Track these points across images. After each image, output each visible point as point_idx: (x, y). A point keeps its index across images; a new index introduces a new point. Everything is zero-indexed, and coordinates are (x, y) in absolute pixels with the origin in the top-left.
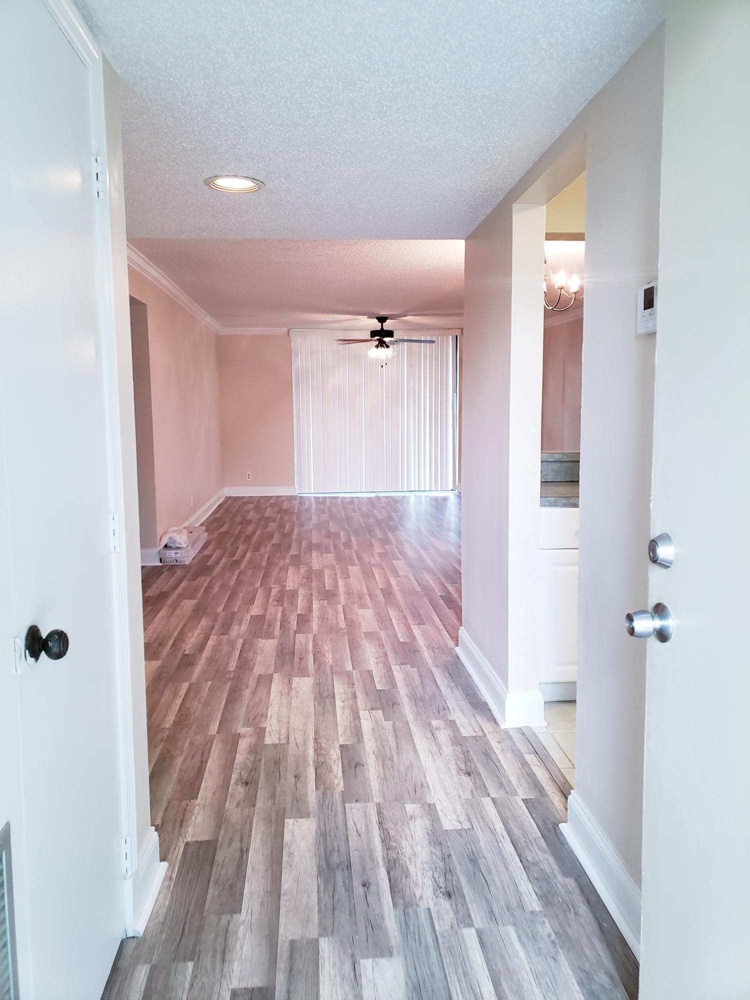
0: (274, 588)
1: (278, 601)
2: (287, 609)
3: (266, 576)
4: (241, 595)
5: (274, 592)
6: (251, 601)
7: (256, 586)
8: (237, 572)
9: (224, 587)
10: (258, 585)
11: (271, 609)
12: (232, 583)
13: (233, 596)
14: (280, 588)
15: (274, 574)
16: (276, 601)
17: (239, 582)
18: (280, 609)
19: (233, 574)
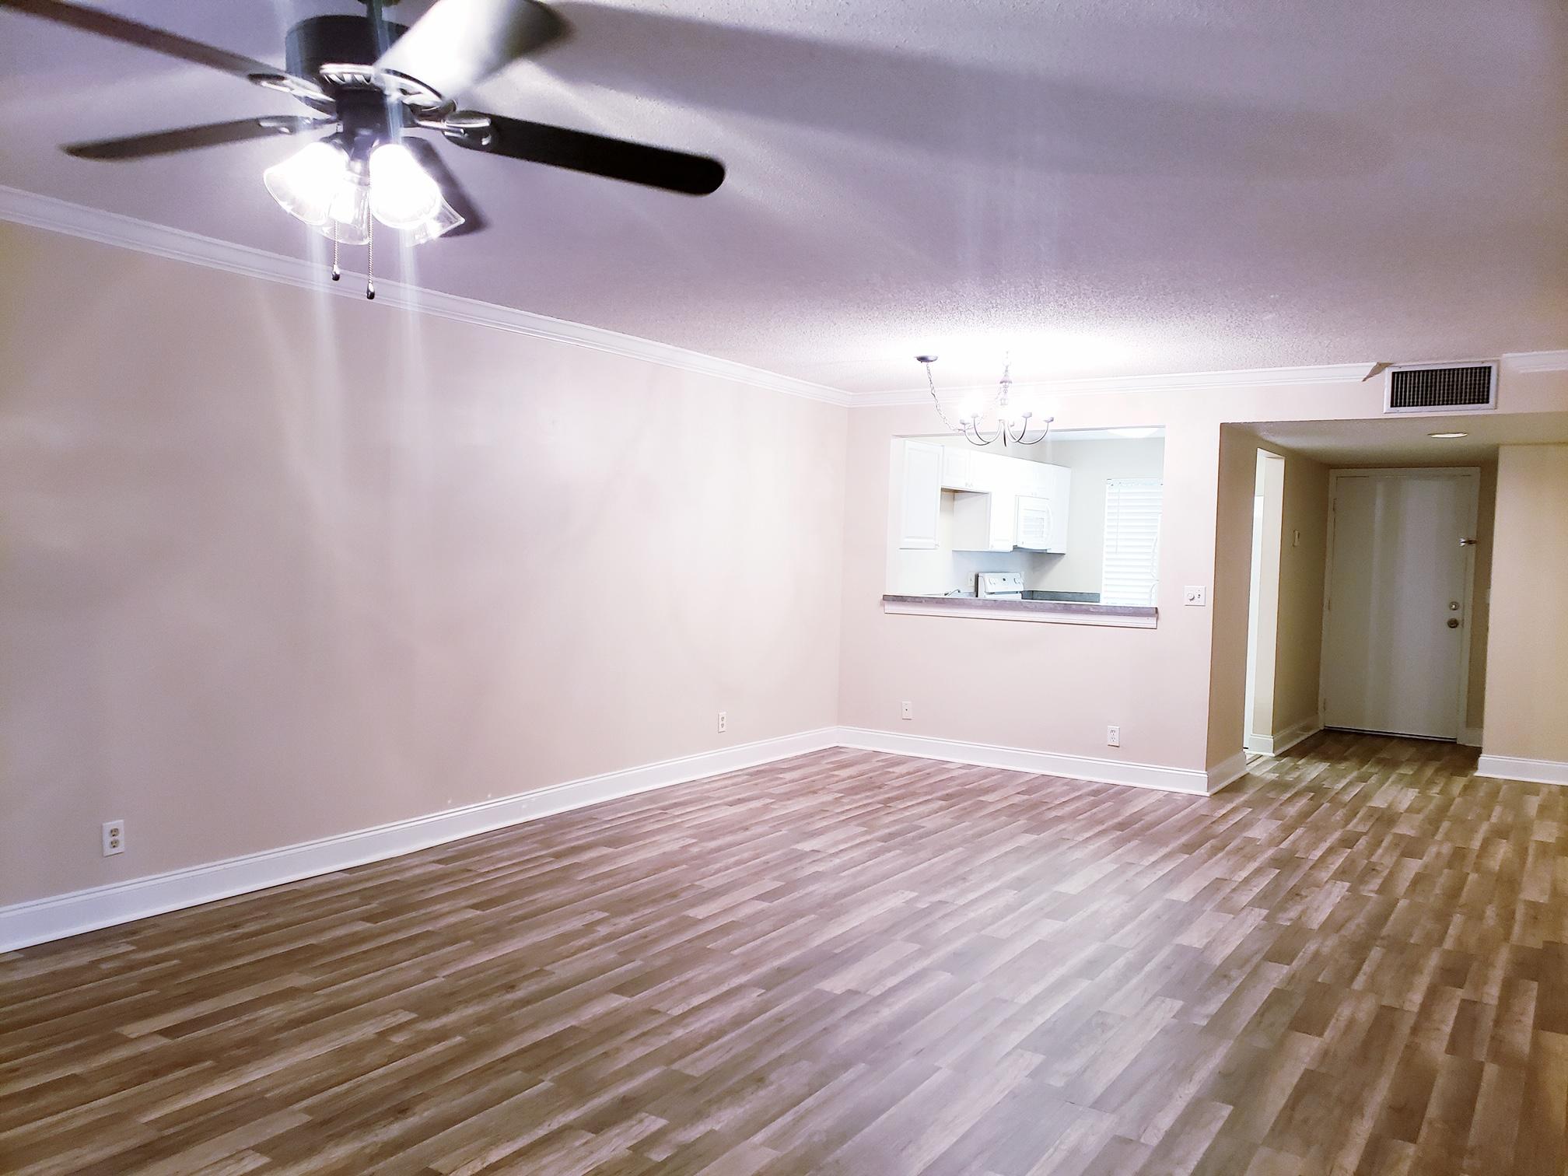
0: (1372, 891)
1: (1374, 870)
2: (1365, 857)
3: (1381, 918)
4: (1437, 891)
5: (1375, 883)
6: (1418, 880)
7: (1407, 901)
8: (1448, 944)
9: (1475, 915)
10: (1403, 903)
11: (1389, 861)
12: (1457, 919)
13: (1453, 893)
14: (1361, 887)
15: (1360, 919)
16: (1377, 871)
17: (1443, 918)
18: (1374, 859)
19: (1459, 940)
